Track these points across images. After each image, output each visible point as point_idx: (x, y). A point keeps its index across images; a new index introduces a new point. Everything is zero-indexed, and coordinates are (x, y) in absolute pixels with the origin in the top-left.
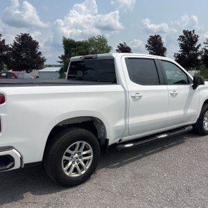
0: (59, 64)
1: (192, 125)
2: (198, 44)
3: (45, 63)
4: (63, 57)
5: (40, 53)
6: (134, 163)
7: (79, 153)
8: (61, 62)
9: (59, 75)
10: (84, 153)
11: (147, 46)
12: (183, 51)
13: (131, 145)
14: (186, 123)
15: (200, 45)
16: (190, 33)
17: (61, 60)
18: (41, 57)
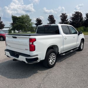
1: (78, 47)
2: (67, 18)
4: (12, 24)
6: (65, 60)
7: (52, 57)
8: (11, 26)
9: (8, 32)
10: (54, 57)
11: (48, 19)
12: (62, 21)
13: (64, 54)
14: (77, 47)
15: (68, 19)
16: (64, 14)
17: (11, 25)
18: (3, 23)
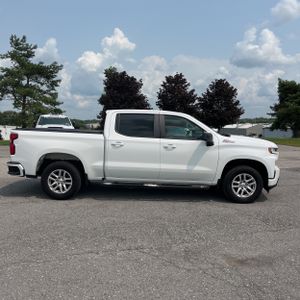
0: (270, 117)
3: (242, 117)
4: (276, 108)
5: (238, 103)
